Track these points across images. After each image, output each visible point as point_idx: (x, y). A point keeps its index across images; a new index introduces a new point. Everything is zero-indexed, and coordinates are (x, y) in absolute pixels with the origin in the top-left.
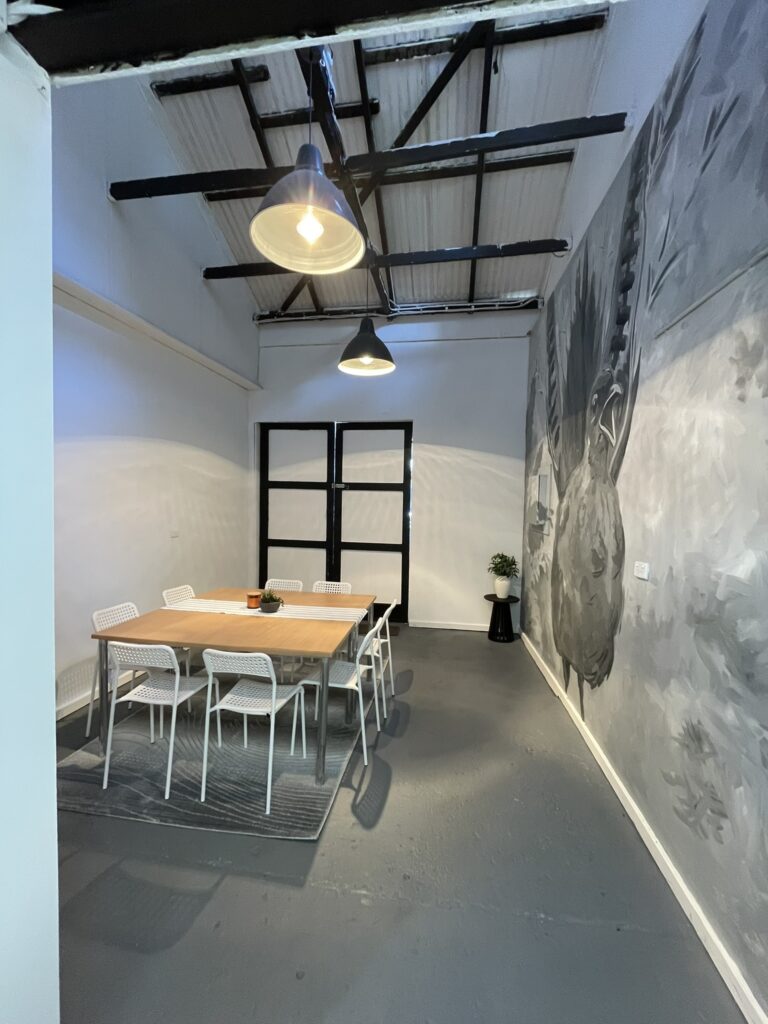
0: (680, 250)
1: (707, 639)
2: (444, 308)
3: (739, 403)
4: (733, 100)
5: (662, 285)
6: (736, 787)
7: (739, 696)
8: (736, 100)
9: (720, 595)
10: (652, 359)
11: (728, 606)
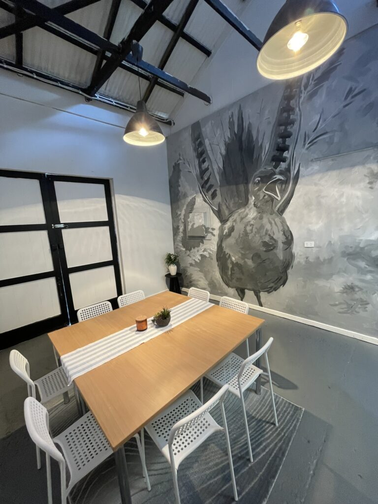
0: (329, 132)
1: (354, 259)
2: (127, 107)
3: (370, 189)
4: (362, 89)
5: (315, 142)
6: (373, 294)
7: (374, 271)
8: (365, 90)
9: (361, 245)
10: (309, 169)
11: (366, 248)
